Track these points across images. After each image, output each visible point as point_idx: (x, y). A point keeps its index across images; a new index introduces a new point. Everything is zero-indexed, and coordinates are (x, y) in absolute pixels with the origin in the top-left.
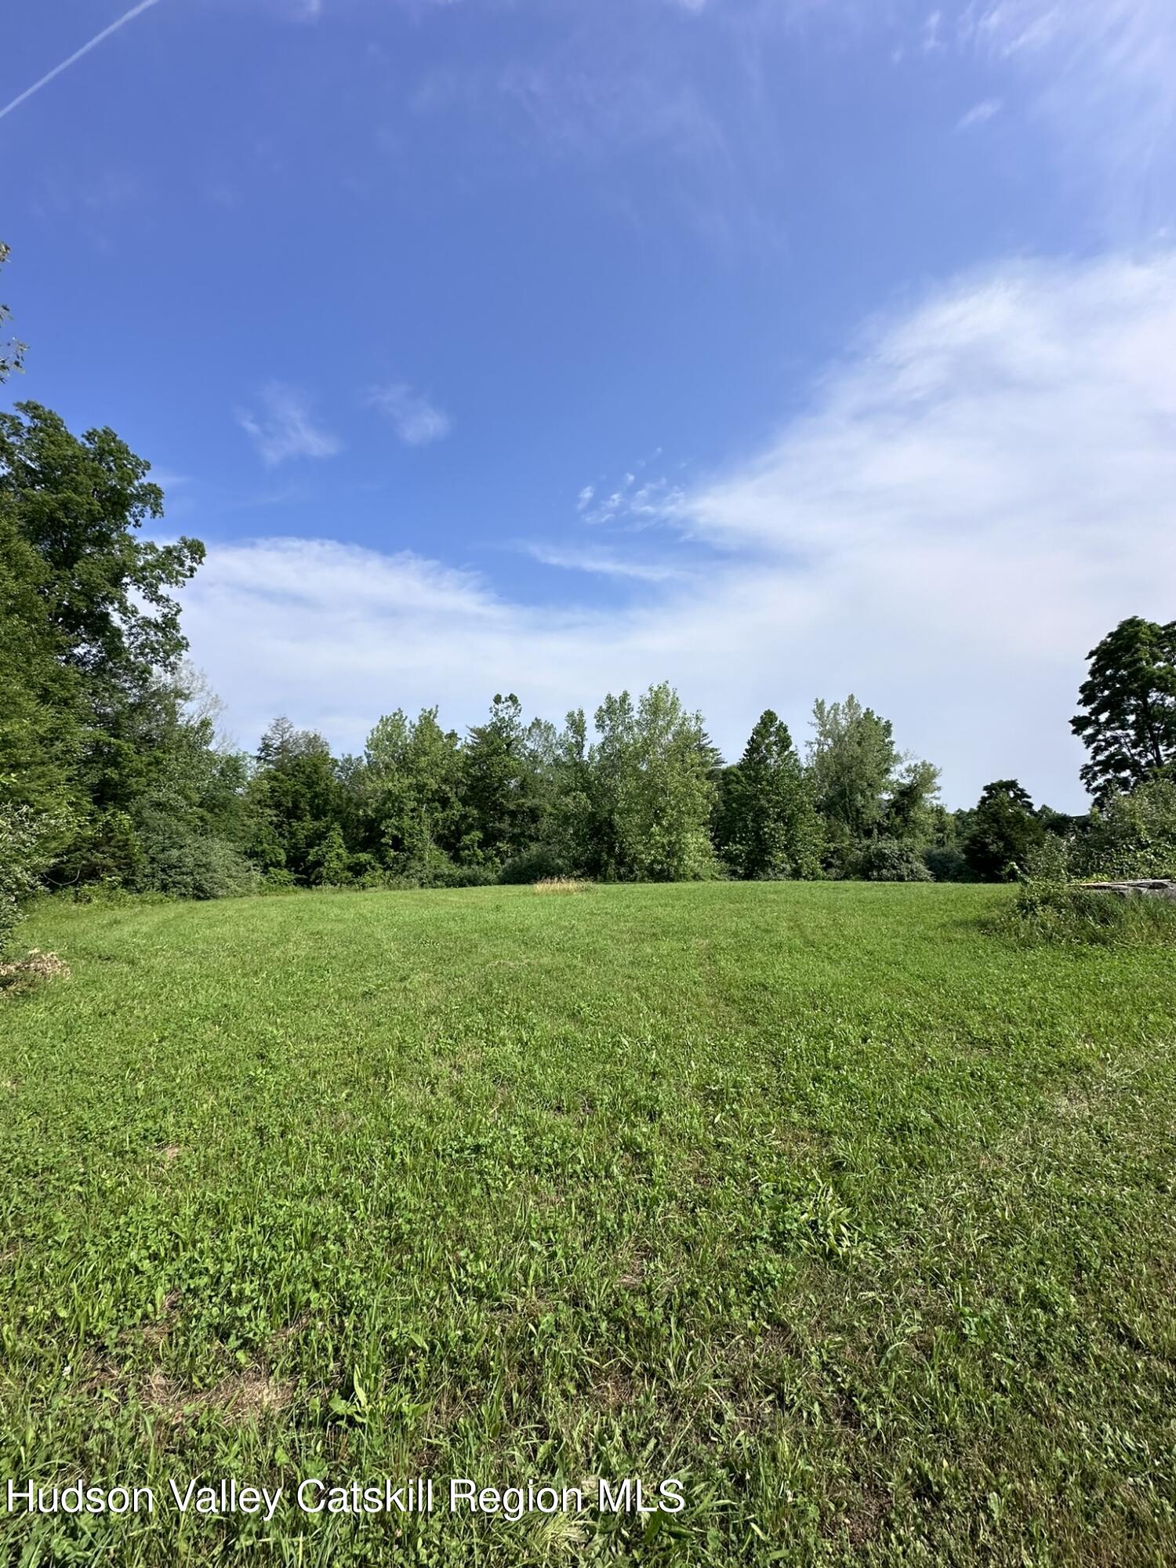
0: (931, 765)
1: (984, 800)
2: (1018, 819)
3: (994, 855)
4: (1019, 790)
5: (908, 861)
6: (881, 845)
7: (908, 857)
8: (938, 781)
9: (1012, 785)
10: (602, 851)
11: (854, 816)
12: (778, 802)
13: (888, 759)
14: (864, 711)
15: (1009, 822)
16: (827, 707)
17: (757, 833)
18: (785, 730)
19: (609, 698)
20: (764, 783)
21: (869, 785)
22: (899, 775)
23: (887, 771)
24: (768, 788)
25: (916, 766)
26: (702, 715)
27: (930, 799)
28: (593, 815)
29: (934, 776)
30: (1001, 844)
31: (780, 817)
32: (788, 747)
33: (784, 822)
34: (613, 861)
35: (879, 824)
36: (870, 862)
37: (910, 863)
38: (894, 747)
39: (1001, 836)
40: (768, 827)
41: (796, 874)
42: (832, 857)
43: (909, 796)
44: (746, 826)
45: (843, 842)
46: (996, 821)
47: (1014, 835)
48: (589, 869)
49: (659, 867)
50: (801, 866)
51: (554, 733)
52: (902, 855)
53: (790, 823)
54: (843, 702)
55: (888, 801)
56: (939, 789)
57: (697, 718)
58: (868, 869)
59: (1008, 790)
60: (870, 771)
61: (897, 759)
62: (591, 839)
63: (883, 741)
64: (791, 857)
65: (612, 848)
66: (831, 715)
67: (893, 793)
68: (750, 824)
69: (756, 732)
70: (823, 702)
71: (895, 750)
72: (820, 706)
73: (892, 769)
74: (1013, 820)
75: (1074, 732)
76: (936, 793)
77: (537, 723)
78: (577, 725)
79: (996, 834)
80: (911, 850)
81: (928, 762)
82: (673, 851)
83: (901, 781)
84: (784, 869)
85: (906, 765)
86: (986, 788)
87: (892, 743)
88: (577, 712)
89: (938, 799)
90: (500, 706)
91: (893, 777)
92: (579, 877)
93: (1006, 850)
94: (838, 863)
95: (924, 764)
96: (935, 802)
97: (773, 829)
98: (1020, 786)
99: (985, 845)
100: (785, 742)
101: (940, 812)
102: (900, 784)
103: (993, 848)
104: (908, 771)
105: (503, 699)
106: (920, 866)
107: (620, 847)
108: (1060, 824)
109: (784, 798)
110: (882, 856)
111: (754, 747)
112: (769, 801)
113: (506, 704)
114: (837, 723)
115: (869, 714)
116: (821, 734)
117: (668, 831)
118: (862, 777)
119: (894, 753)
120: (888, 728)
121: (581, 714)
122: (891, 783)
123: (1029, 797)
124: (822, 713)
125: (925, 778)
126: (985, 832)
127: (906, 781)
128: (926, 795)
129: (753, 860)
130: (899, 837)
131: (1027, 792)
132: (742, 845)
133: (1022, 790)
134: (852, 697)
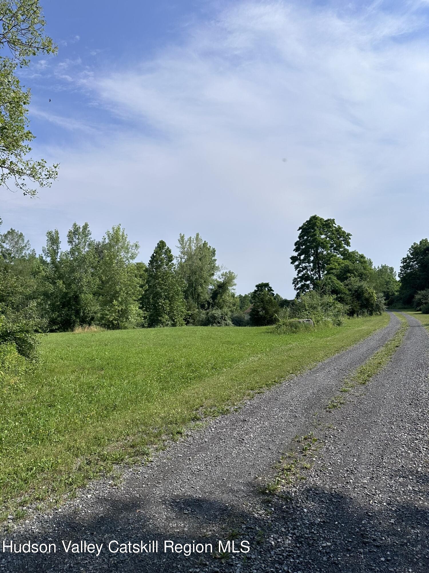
0: (233, 273)
1: (256, 292)
2: (270, 301)
3: (261, 316)
5: (225, 320)
6: (214, 312)
7: (225, 318)
8: (235, 281)
9: (267, 285)
10: (71, 315)
11: (197, 297)
12: (166, 289)
13: (213, 268)
14: (203, 242)
15: (267, 302)
16: (186, 239)
17: (154, 306)
18: (170, 252)
19: (75, 225)
20: (160, 279)
21: (205, 282)
22: (218, 277)
23: (213, 274)
24: (162, 282)
25: (226, 273)
26: (139, 244)
27: (231, 289)
28: (66, 294)
29: (233, 278)
30: (264, 312)
31: (167, 297)
32: (171, 261)
33: (169, 300)
34: (78, 320)
35: (208, 302)
36: (208, 320)
38: (216, 262)
39: (264, 308)
40: (161, 302)
41: (174, 325)
42: (189, 318)
43: (222, 287)
44: (149, 302)
45: (194, 310)
46: (263, 302)
47: (269, 308)
48: (63, 325)
49: (116, 322)
50: (177, 322)
51: (23, 240)
52: (222, 317)
53: (171, 299)
54: (194, 236)
55: (212, 290)
56: (235, 285)
57: (136, 246)
58: (209, 322)
59: (265, 287)
60: (205, 274)
61: (218, 269)
62: (63, 307)
63: (211, 259)
64: (171, 318)
65: (77, 312)
66: (188, 244)
67: (214, 285)
68: (151, 301)
69: (156, 252)
70: (183, 237)
71: (217, 264)
72: (182, 238)
73: (215, 273)
74: (268, 301)
75: (292, 263)
76: (234, 287)
77: (11, 232)
78: (54, 240)
79: (262, 307)
80: (226, 315)
81: (231, 271)
82: (124, 313)
83: (218, 280)
84: (168, 324)
85: (221, 272)
86: (257, 286)
87: (215, 260)
88: (54, 231)
89: (235, 290)
91: (215, 277)
92: (58, 329)
93: (266, 314)
94: (192, 321)
95: (230, 272)
96: (233, 291)
97: (164, 303)
98: (270, 286)
99: (258, 312)
100: (170, 258)
101: (233, 296)
102: (218, 282)
103: (261, 313)
104: (222, 275)
106: (229, 322)
107: (83, 312)
108: (285, 303)
109: (169, 287)
110: (214, 317)
111: (154, 260)
112: (162, 289)
114: (190, 248)
115: (205, 244)
116: (182, 253)
117: (121, 303)
118: (201, 277)
119: (217, 265)
120: (214, 252)
121: (57, 233)
122: (213, 280)
123: (273, 291)
124: (183, 241)
125: (229, 279)
126: (258, 306)
127: (222, 280)
128: (230, 288)
129: (152, 320)
130: (221, 308)
131: (273, 289)
132: (147, 311)
133: (270, 288)
134: (198, 235)
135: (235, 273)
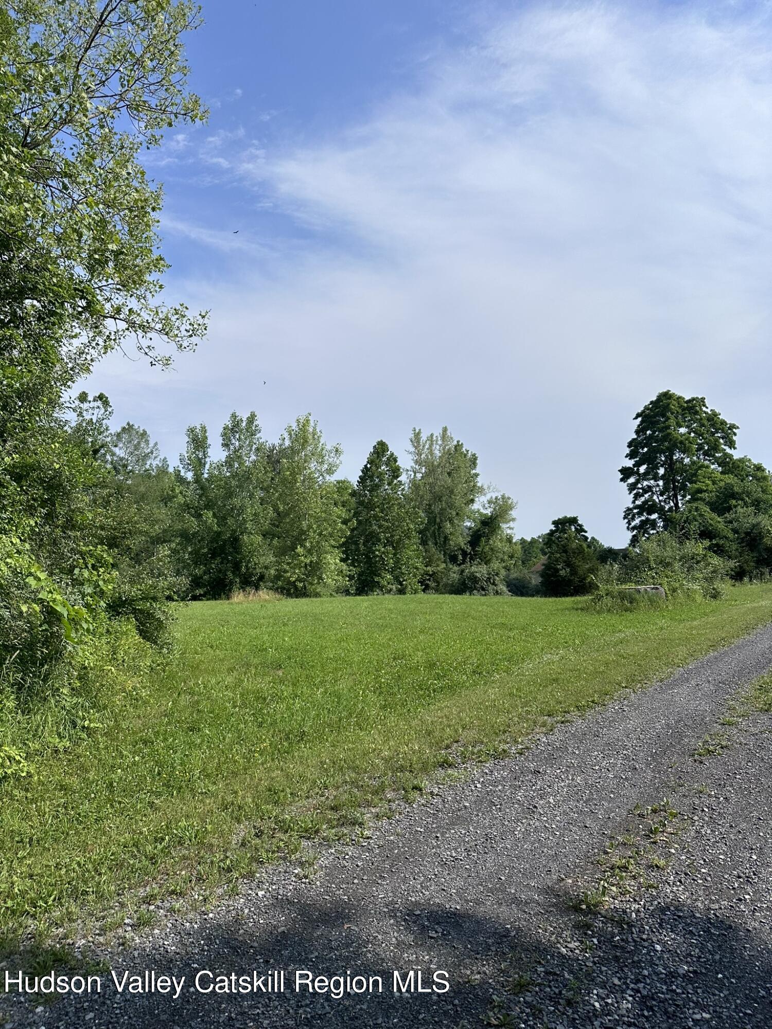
0: (509, 498)
1: (552, 533)
2: (580, 550)
3: (563, 578)
4: (579, 525)
5: (494, 584)
6: (474, 569)
7: (494, 580)
8: (513, 513)
9: (573, 521)
10: (227, 570)
11: (443, 541)
12: (388, 528)
13: (473, 490)
14: (455, 443)
15: (574, 553)
16: (424, 437)
17: (367, 556)
18: (395, 460)
19: (234, 416)
20: (377, 509)
21: (457, 514)
22: (481, 506)
23: (472, 501)
24: (381, 514)
25: (496, 498)
26: (341, 448)
27: (506, 528)
28: (219, 534)
29: (511, 508)
30: (568, 570)
31: (389, 542)
32: (398, 477)
33: (393, 547)
34: (238, 580)
35: (463, 550)
36: (464, 583)
37: (496, 585)
38: (479, 479)
39: (568, 564)
40: (379, 551)
41: (402, 592)
42: (429, 580)
43: (490, 524)
44: (358, 549)
45: (438, 566)
46: (565, 551)
47: (577, 564)
48: (212, 588)
49: (301, 585)
50: (406, 586)
51: (147, 442)
52: (489, 578)
53: (397, 546)
54: (438, 433)
55: (470, 529)
56: (514, 520)
57: (337, 451)
58: (465, 586)
59: (570, 525)
60: (458, 501)
61: (481, 490)
62: (213, 557)
63: (469, 473)
64: (397, 579)
65: (237, 566)
66: (427, 446)
67: (474, 521)
68: (362, 547)
69: (370, 461)
70: (419, 433)
71: (480, 481)
72: (417, 435)
73: (476, 499)
74: (577, 551)
75: (622, 480)
76: (511, 524)
77: (128, 429)
78: (198, 442)
79: (565, 562)
80: (497, 574)
81: (506, 496)
82: (314, 569)
83: (482, 511)
84: (391, 590)
85: (488, 497)
86: (554, 523)
87: (477, 475)
88: (199, 427)
89: (512, 529)
90: (85, 406)
91: (476, 506)
92: (204, 595)
93: (572, 575)
94: (434, 585)
95: (503, 497)
96: (509, 531)
97: (383, 553)
98: (580, 522)
99: (557, 570)
100: (396, 472)
101: (509, 540)
102: (481, 514)
103: (562, 573)
104: (490, 502)
105: (90, 398)
106: (503, 587)
107: (246, 566)
108: (609, 555)
109: (393, 524)
110: (474, 579)
111: (367, 475)
112: (380, 527)
113: (92, 404)
114: (431, 453)
115: (458, 446)
116: (416, 462)
117: (310, 551)
118: (451, 506)
119: (479, 484)
120: (474, 461)
121: (204, 430)
122: (473, 512)
123: (586, 532)
124: (418, 442)
125: (502, 510)
126: (557, 560)
127: (488, 512)
128: (504, 526)
129: (363, 581)
130: (487, 562)
131: (585, 528)
132: (355, 567)
133: (581, 526)
134: (445, 430)
135: (514, 498)
